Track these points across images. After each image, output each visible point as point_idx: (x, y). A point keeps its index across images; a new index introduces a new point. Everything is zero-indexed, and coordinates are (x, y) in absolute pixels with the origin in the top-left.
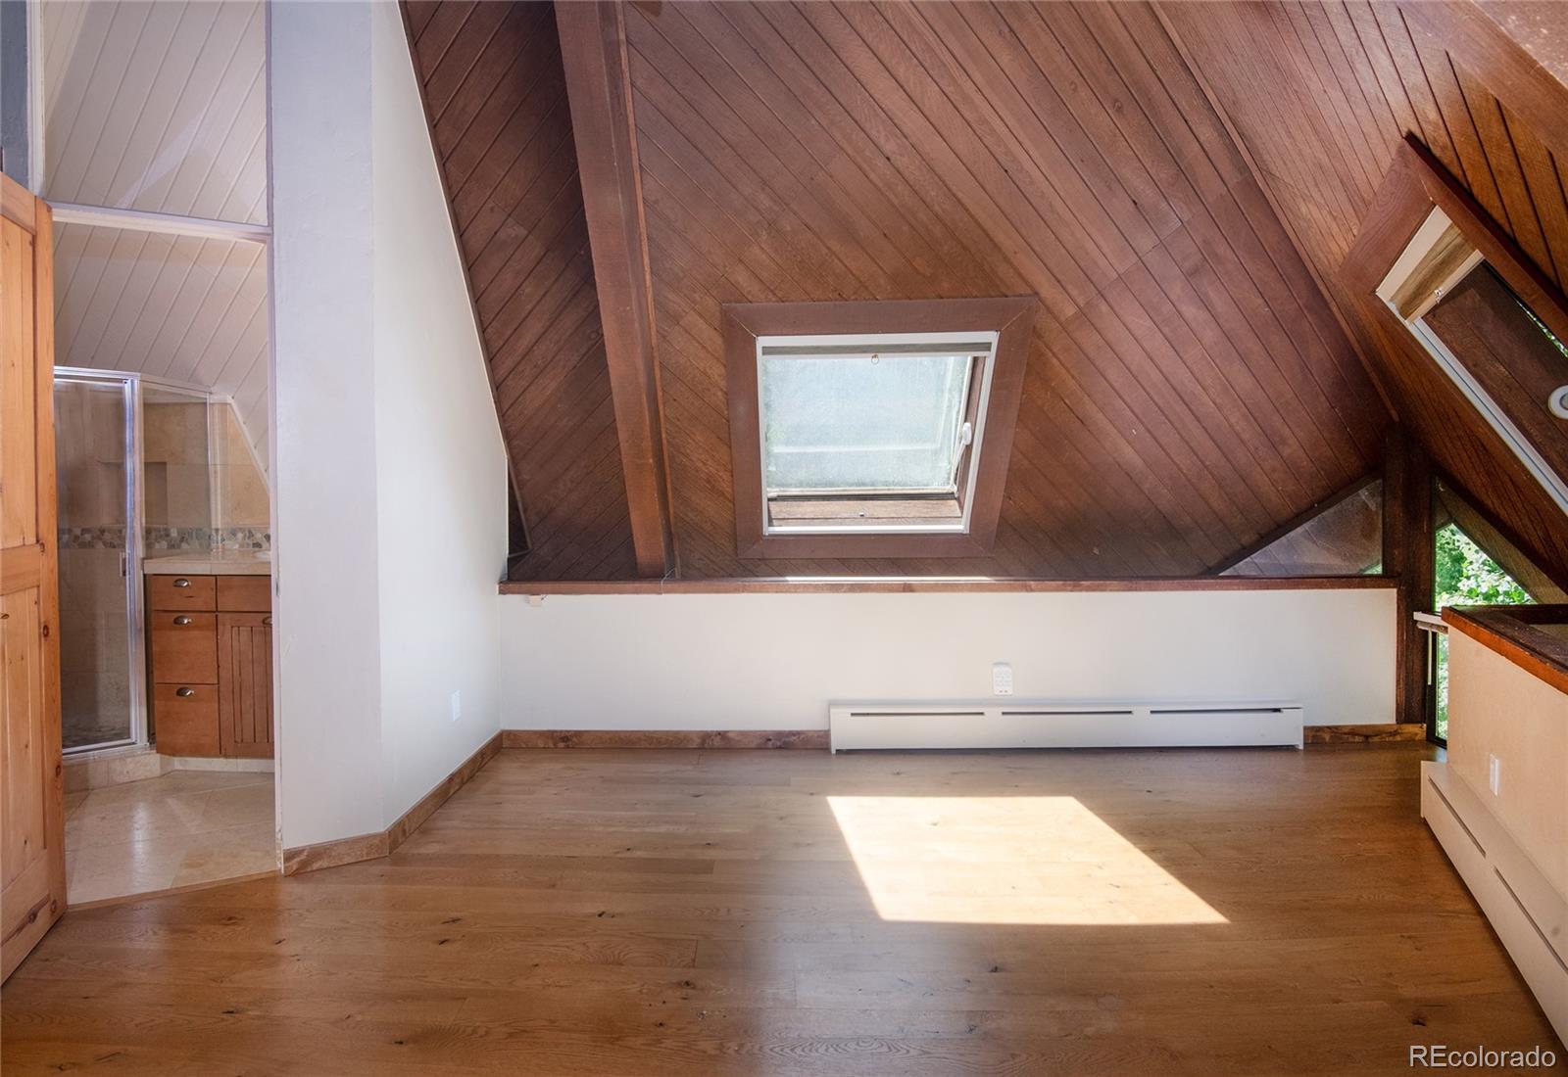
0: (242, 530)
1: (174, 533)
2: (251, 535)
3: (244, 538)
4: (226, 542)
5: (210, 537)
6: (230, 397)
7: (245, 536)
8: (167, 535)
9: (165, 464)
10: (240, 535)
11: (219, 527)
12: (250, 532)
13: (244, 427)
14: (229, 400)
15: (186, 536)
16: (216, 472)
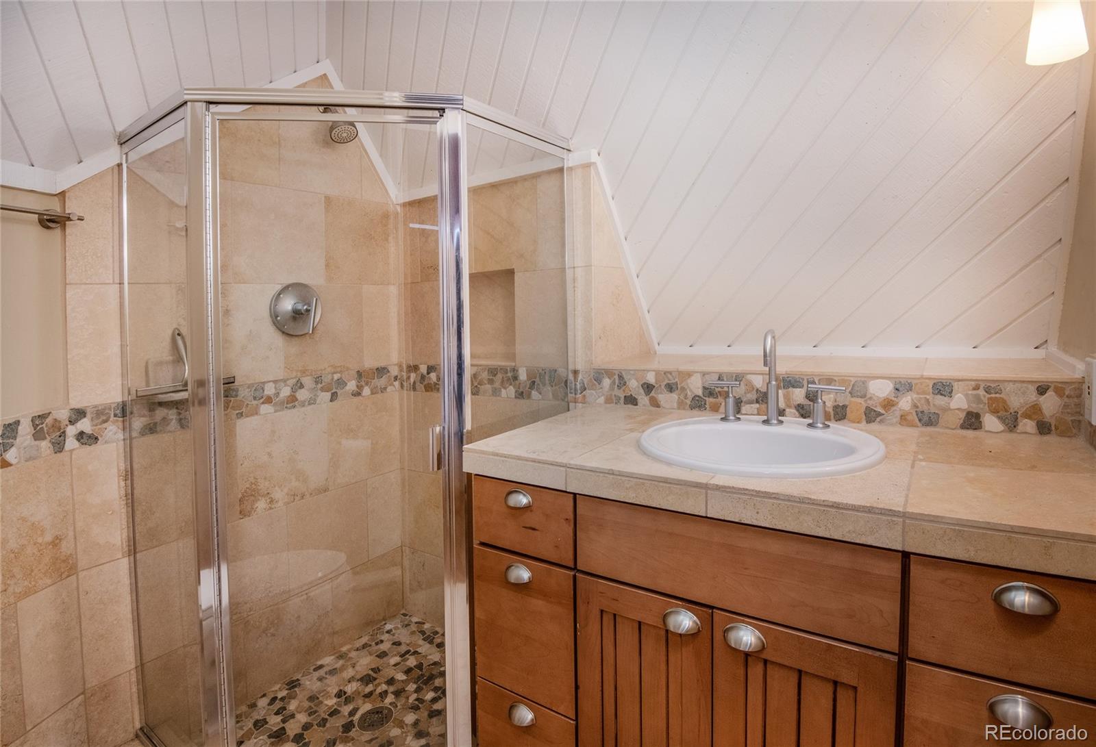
0: (609, 373)
1: (523, 376)
2: (622, 382)
3: (612, 388)
4: (587, 392)
5: (566, 381)
6: (594, 152)
7: (614, 383)
8: (515, 378)
9: (510, 273)
10: (607, 382)
11: (579, 367)
12: (621, 377)
13: (612, 203)
14: (594, 158)
15: (537, 380)
16: (574, 280)
